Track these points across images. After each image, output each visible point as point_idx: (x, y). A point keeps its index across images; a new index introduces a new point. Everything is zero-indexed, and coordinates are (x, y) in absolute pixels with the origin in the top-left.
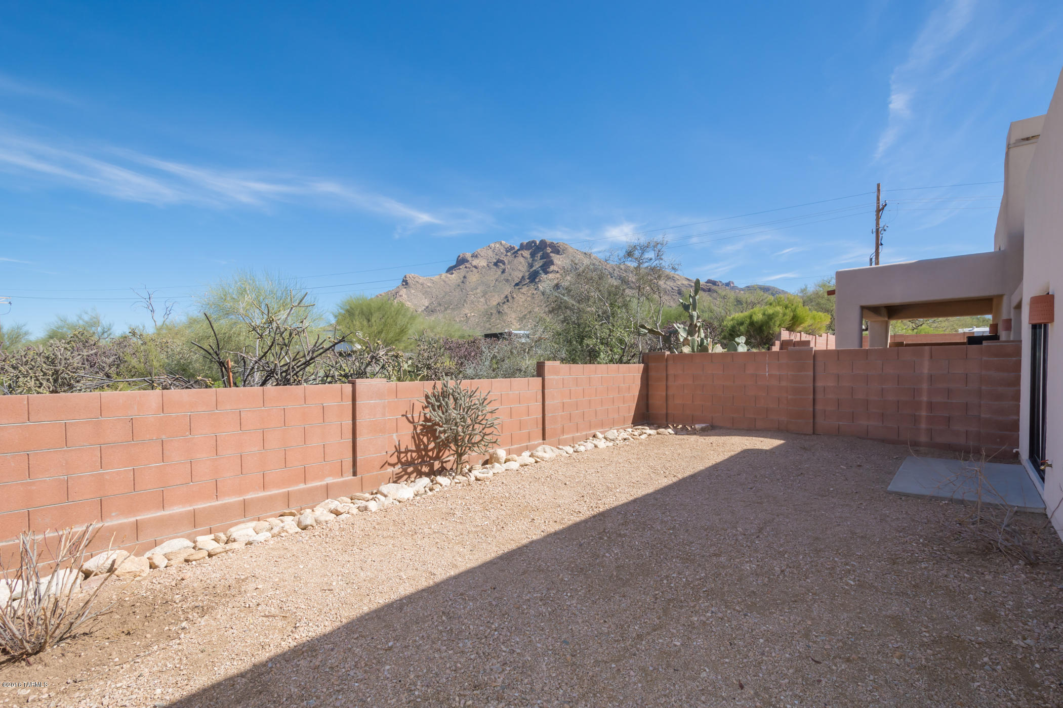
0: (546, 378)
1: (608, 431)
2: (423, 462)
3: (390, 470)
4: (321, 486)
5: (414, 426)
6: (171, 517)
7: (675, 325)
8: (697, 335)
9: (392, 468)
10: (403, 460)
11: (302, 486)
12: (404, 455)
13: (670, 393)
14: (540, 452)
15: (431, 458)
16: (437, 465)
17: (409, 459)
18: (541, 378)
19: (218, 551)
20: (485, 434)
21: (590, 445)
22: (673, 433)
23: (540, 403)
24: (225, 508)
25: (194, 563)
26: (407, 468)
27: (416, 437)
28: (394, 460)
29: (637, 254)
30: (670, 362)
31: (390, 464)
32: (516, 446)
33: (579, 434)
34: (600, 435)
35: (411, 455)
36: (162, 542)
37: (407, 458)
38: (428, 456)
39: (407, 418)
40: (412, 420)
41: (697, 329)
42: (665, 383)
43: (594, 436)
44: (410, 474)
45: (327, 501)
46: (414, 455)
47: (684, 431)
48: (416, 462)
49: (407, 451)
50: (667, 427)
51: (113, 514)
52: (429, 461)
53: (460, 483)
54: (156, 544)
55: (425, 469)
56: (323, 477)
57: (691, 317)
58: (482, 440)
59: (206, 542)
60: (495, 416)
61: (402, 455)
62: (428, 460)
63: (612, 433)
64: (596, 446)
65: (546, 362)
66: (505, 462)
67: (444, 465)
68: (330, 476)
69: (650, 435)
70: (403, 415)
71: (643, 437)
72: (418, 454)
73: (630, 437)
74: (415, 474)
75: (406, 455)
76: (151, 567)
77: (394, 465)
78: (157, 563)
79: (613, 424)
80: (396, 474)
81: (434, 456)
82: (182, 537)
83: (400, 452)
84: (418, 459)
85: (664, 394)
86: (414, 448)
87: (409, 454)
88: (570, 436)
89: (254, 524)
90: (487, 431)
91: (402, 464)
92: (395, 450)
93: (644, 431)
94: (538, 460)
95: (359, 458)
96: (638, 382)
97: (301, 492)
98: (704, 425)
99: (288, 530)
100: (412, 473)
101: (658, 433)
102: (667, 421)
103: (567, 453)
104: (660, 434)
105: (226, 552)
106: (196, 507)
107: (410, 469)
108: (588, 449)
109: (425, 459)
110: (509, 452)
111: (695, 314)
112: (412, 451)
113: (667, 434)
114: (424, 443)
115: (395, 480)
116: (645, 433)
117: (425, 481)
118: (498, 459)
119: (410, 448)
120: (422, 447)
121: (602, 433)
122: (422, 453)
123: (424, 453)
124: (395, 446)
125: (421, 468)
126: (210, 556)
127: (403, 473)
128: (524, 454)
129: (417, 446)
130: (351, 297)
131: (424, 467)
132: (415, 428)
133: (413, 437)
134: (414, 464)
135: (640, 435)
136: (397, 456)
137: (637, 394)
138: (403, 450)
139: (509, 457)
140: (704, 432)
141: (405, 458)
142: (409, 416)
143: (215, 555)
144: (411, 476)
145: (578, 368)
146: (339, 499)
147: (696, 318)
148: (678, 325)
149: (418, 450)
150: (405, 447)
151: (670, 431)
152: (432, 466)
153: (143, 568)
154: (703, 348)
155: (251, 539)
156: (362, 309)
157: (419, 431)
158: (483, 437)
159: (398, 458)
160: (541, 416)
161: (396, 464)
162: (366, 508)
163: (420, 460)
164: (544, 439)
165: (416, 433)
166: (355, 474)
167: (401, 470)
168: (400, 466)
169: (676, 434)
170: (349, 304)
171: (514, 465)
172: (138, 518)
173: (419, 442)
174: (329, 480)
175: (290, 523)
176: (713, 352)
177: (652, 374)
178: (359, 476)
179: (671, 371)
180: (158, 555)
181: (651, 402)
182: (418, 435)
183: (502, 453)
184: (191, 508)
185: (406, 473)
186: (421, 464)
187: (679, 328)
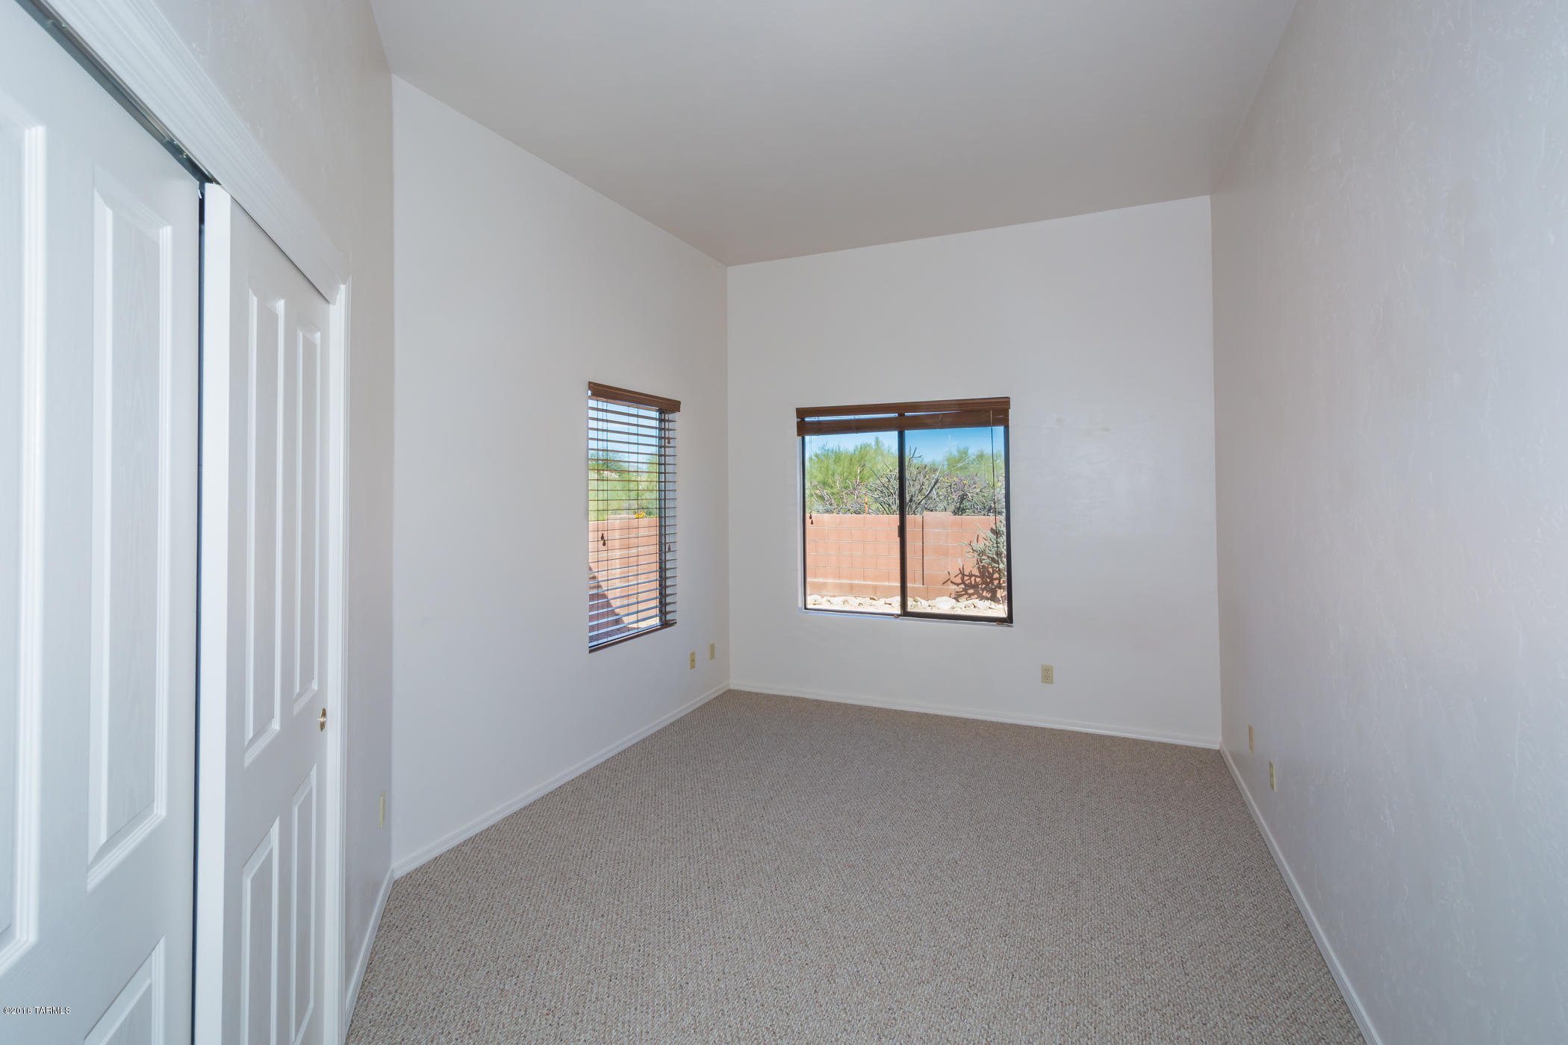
9: (955, 587)
10: (967, 582)
11: (886, 583)
12: (968, 578)
17: (973, 583)
27: (980, 565)
28: (958, 580)
31: (953, 583)
35: (975, 580)
39: (972, 547)
44: (970, 595)
46: (978, 580)
49: (971, 575)
61: (966, 578)
70: (966, 545)
72: (982, 580)
75: (970, 579)
77: (958, 585)
83: (964, 575)
84: (982, 584)
86: (978, 574)
87: (973, 578)
91: (965, 585)
92: (959, 572)
97: (885, 587)
107: (971, 591)
112: (976, 576)
114: (989, 572)
119: (974, 573)
120: (987, 574)
123: (988, 580)
124: (960, 569)
125: (982, 593)
127: (963, 593)
129: (982, 573)
131: (985, 592)
132: (980, 557)
133: (976, 565)
136: (961, 577)
138: (966, 573)
141: (969, 581)
142: (975, 546)
144: (972, 597)
149: (982, 576)
150: (970, 572)
152: (994, 593)
159: (962, 579)
161: (960, 584)
163: (984, 586)
165: (981, 561)
166: (923, 584)
167: (961, 590)
168: (962, 587)
173: (984, 570)
178: (926, 586)
182: (982, 564)
185: (966, 593)
186: (983, 589)
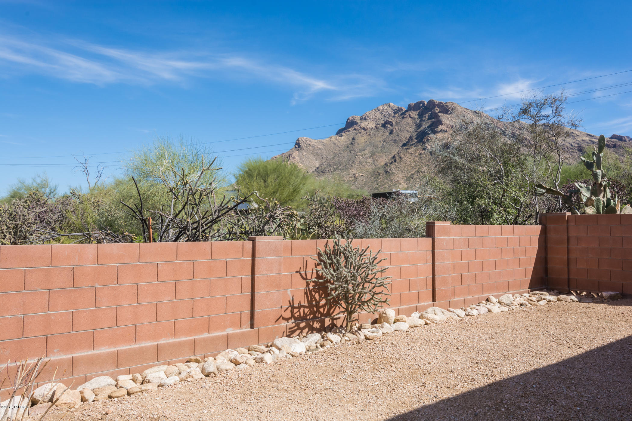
0: (437, 238)
1: (502, 295)
2: (314, 319)
3: (284, 324)
4: (223, 336)
5: (307, 283)
6: (99, 356)
7: (576, 184)
8: (602, 194)
9: (286, 323)
10: (296, 315)
11: (206, 335)
13: (573, 256)
14: (429, 314)
15: (322, 314)
16: (328, 322)
17: (302, 314)
18: (431, 238)
19: (135, 390)
20: (375, 293)
21: (483, 309)
22: (577, 300)
23: (430, 264)
24: (142, 351)
25: (116, 399)
26: (300, 323)
27: (308, 293)
28: (288, 314)
29: (533, 111)
30: (572, 224)
31: (284, 319)
32: (405, 306)
33: (471, 297)
34: (494, 299)
35: (304, 311)
36: (91, 378)
37: (300, 313)
38: (320, 312)
39: (301, 274)
40: (305, 277)
41: (602, 188)
42: (566, 246)
43: (487, 300)
44: (302, 329)
45: (227, 351)
46: (307, 310)
47: (589, 298)
48: (308, 317)
49: (300, 307)
50: (569, 293)
51: (55, 351)
52: (321, 317)
53: (350, 341)
54: (86, 380)
55: (317, 325)
56: (224, 328)
57: (595, 176)
58: (372, 299)
59: (125, 380)
60: (384, 275)
61: (296, 310)
62: (319, 316)
63: (507, 298)
64: (489, 311)
65: (436, 222)
66: (394, 323)
67: (335, 321)
68: (230, 327)
69: (550, 301)
70: (297, 272)
71: (542, 303)
72: (310, 310)
73: (527, 303)
74: (307, 330)
75: (299, 311)
76: (82, 401)
77: (287, 320)
78: (87, 397)
79: (508, 288)
80: (290, 329)
81: (325, 312)
82: (107, 375)
83: (293, 308)
84: (310, 315)
85: (565, 257)
86: (306, 304)
87: (302, 309)
88: (461, 298)
89: (165, 367)
90: (377, 290)
91: (296, 319)
92: (289, 305)
93: (543, 297)
94: (428, 322)
95: (256, 311)
96: (536, 245)
97: (205, 340)
98: (612, 293)
99: (194, 376)
100: (304, 328)
101: (559, 300)
102: (569, 287)
103: (458, 316)
104: (561, 301)
105: (142, 392)
106: (119, 349)
107: (303, 325)
108: (482, 313)
109: (317, 315)
110: (398, 312)
111: (599, 172)
112: (305, 307)
113: (570, 300)
114: (316, 300)
115: (288, 334)
116: (544, 299)
117: (316, 337)
118: (388, 319)
119: (302, 304)
120: (314, 303)
121: (496, 297)
122: (313, 309)
123: (315, 309)
124: (289, 301)
125: (313, 324)
126: (129, 394)
127: (296, 328)
128: (413, 315)
129: (310, 302)
130: (249, 160)
131: (315, 322)
132: (308, 285)
133: (306, 293)
134: (306, 319)
135: (538, 301)
136: (291, 311)
137: (534, 256)
138: (296, 305)
139: (399, 317)
140: (613, 300)
141: (298, 314)
142: (303, 272)
143: (133, 394)
144: (304, 331)
145: (469, 229)
146: (238, 349)
147: (600, 177)
148: (580, 184)
149: (310, 306)
150: (299, 302)
151: (573, 297)
152: (323, 322)
153: (76, 401)
154: (609, 209)
155: (162, 382)
156: (259, 171)
157: (311, 288)
158: (373, 296)
159: (292, 312)
160: (431, 276)
161: (290, 318)
162: (262, 360)
163: (312, 316)
164: (434, 300)
165: (309, 289)
166: (252, 326)
167: (294, 324)
168: (293, 321)
169: (580, 301)
170: (248, 166)
171: (404, 326)
172: (74, 355)
173: (311, 299)
174: (230, 331)
175: (195, 369)
176: (622, 213)
177: (552, 236)
178: (256, 329)
179: (572, 233)
180: (88, 388)
181: (550, 265)
182: (310, 291)
183: (391, 313)
184: (115, 349)
185: (299, 328)
186: (313, 320)
187: (580, 187)
